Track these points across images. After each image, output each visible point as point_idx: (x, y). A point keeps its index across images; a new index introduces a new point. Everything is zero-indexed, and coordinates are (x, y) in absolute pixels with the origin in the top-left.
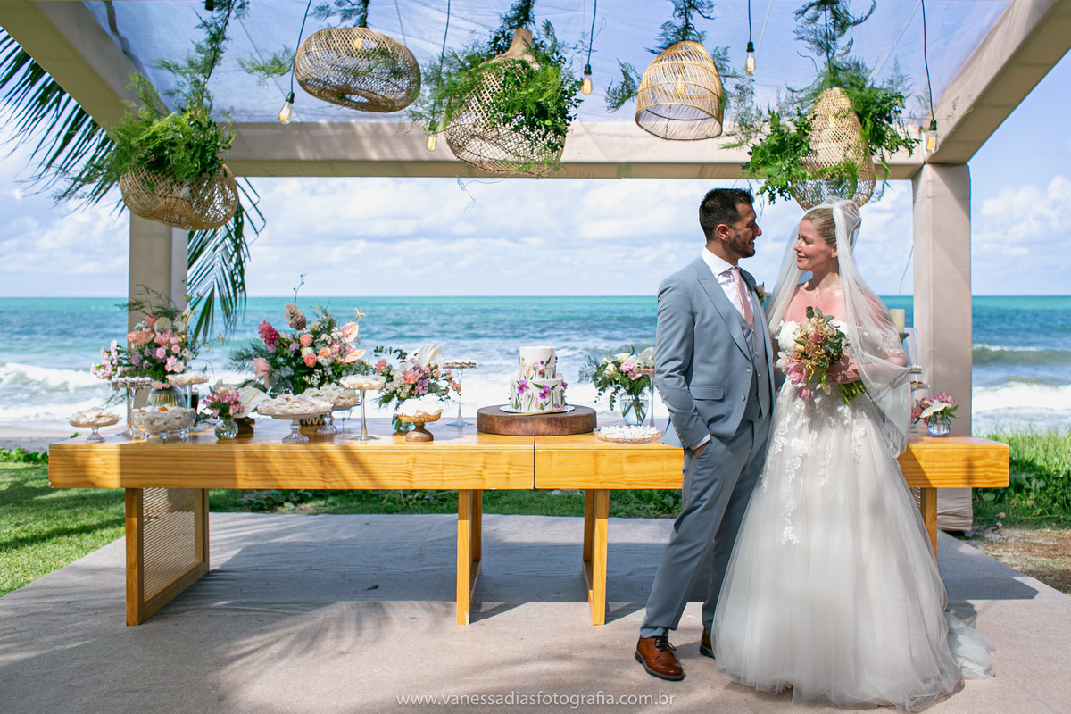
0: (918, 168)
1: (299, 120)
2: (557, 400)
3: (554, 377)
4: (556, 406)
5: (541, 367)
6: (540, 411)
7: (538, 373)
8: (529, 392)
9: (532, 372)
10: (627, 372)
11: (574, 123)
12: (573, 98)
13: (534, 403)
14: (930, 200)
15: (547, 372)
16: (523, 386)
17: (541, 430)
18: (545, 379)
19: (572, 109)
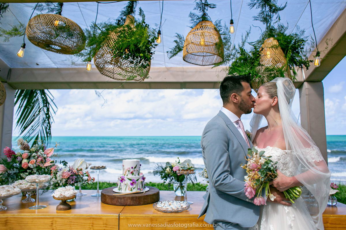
0: (301, 84)
1: (56, 67)
2: (139, 186)
3: (138, 175)
4: (139, 189)
5: (132, 170)
6: (131, 192)
7: (130, 173)
8: (125, 182)
10: (176, 171)
11: (153, 56)
12: (153, 44)
13: (128, 188)
14: (307, 96)
15: (134, 173)
16: (123, 179)
17: (128, 203)
18: (134, 176)
19: (153, 49)
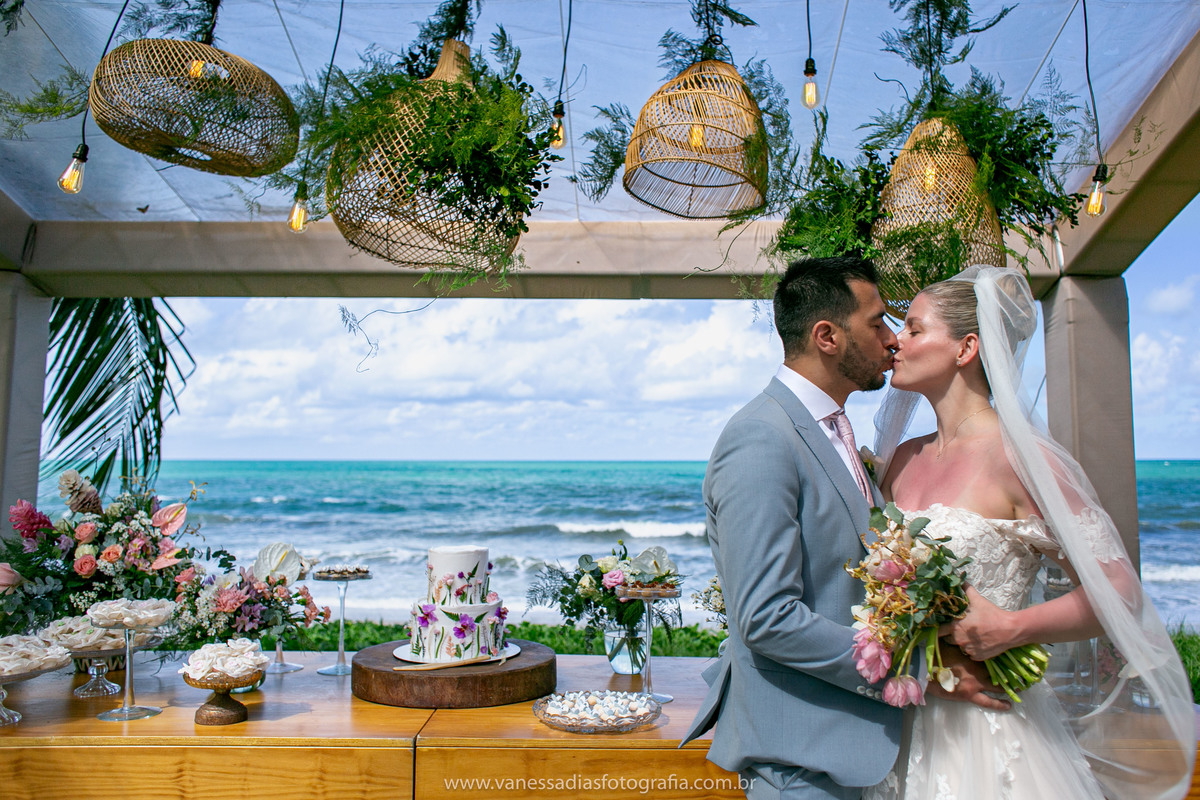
0: (1052, 283)
1: (197, 219)
3: (483, 600)
4: (483, 650)
5: (459, 584)
6: (456, 660)
7: (453, 592)
8: (438, 626)
9: (444, 592)
10: (613, 588)
11: (542, 192)
12: (542, 153)
13: (445, 645)
14: (1071, 326)
15: (469, 592)
16: (428, 615)
18: (466, 604)
19: (541, 169)
